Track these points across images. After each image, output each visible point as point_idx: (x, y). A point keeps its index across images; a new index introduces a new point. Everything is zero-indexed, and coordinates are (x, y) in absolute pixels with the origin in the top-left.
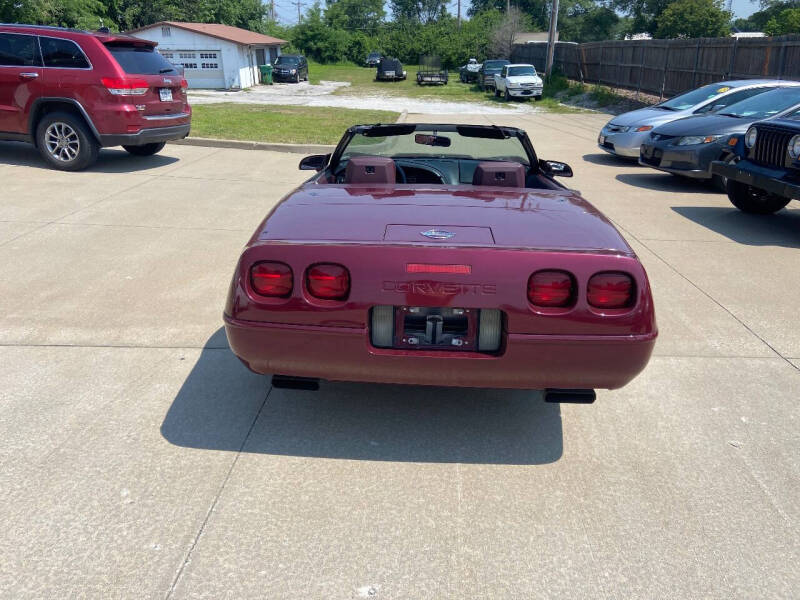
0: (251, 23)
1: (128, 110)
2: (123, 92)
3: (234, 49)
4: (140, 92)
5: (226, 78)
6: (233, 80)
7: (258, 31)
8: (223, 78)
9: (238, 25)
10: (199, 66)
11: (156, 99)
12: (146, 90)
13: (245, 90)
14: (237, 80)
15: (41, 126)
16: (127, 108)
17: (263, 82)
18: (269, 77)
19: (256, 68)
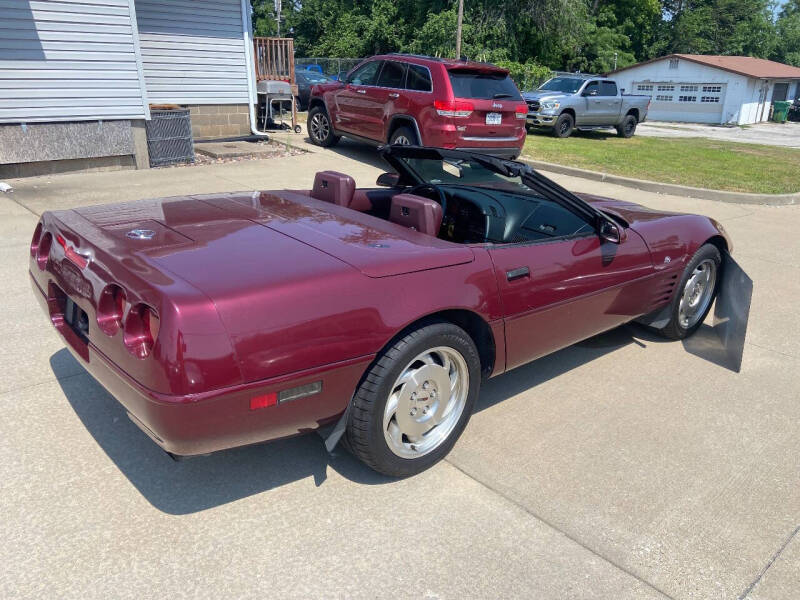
0: (789, 56)
1: (450, 130)
2: (449, 114)
3: (743, 83)
4: (464, 114)
5: (724, 113)
6: (732, 115)
7: (795, 65)
8: (721, 113)
9: (772, 58)
10: (699, 99)
11: (481, 122)
12: (469, 113)
13: (743, 126)
14: (736, 115)
15: (395, 134)
16: (449, 128)
17: (772, 119)
18: (783, 115)
19: (768, 104)
